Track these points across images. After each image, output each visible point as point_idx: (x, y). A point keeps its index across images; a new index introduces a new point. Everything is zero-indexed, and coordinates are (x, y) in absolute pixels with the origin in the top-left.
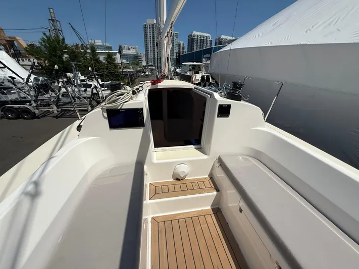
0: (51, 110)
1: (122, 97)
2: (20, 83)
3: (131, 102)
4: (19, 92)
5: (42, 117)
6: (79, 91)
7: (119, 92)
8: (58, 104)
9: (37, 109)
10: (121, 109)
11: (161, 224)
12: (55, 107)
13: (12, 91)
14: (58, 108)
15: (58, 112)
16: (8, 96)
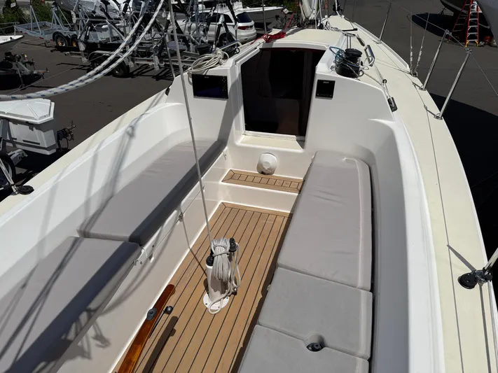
0: (150, 64)
1: (208, 62)
2: (115, 11)
3: (218, 68)
4: (111, 28)
5: (137, 75)
6: (198, 29)
7: (207, 56)
8: (162, 54)
9: (133, 61)
10: (205, 75)
11: (227, 209)
12: (156, 59)
13: (104, 27)
14: (161, 61)
15: (160, 68)
16: (98, 33)
